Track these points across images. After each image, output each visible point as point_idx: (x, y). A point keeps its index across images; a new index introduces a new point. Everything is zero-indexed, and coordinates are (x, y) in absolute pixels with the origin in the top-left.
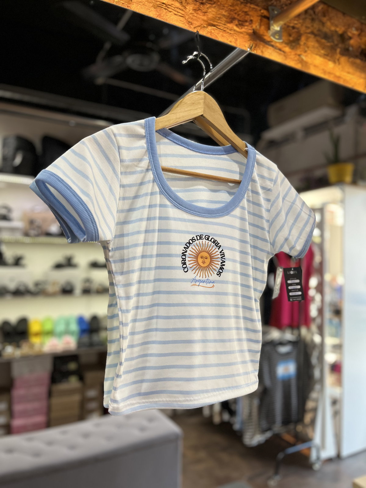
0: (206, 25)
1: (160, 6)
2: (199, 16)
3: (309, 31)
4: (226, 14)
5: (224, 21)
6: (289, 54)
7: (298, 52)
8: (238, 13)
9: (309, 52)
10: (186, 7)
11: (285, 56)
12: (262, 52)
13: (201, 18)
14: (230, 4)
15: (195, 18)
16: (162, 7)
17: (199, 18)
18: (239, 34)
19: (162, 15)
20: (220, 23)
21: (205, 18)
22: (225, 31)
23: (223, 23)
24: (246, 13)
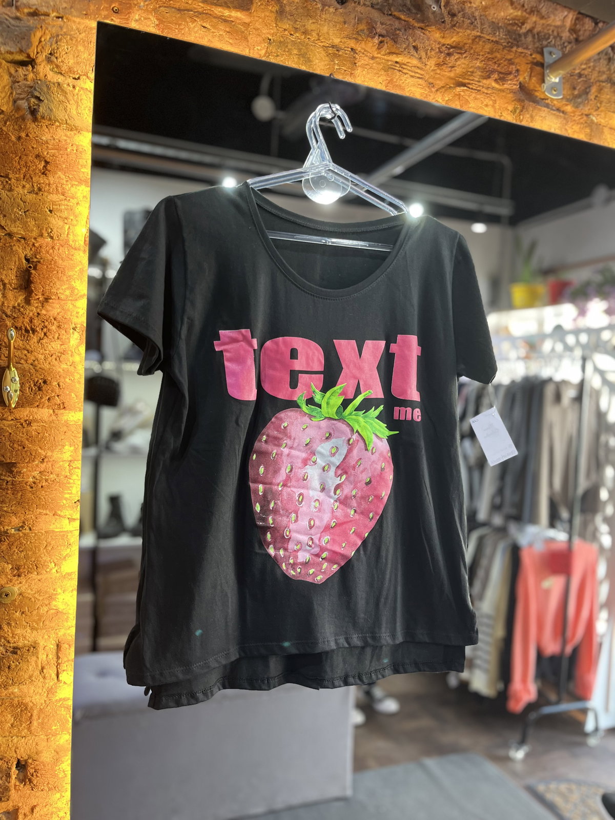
0: (453, 84)
1: (392, 67)
2: (444, 73)
3: (604, 77)
4: (480, 65)
5: (478, 77)
6: (572, 115)
7: (586, 110)
8: (499, 62)
9: (602, 108)
10: (427, 63)
11: (565, 118)
12: (532, 117)
13: (446, 75)
14: (488, 50)
15: (438, 76)
16: (395, 69)
17: (443, 76)
18: (499, 92)
19: (395, 80)
20: (473, 80)
21: (452, 75)
22: (480, 90)
23: (477, 79)
24: (511, 62)
